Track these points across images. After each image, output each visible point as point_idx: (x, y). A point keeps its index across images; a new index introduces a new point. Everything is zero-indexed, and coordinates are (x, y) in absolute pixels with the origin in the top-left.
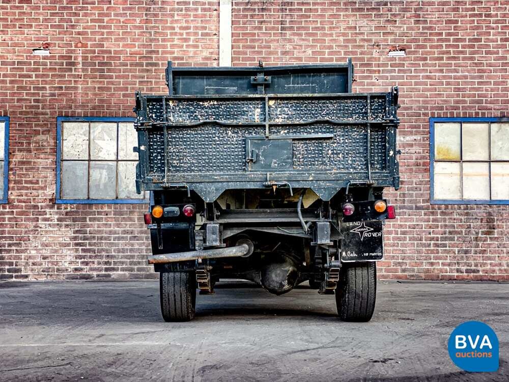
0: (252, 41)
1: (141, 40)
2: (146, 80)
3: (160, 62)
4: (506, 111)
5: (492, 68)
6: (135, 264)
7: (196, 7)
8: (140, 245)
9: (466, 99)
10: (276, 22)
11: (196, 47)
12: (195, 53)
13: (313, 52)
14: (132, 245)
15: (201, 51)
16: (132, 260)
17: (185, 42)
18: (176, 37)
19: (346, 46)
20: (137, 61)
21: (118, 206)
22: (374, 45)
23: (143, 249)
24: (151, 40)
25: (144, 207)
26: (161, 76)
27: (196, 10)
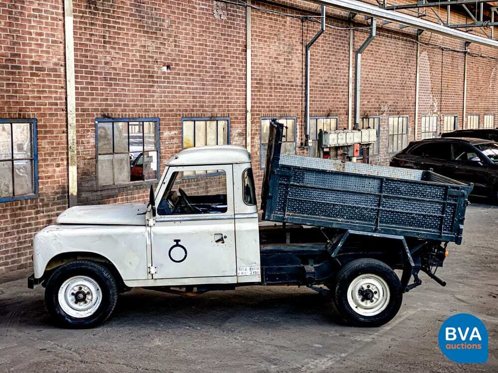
0: (86, 51)
1: (6, 43)
2: (11, 82)
3: (22, 65)
4: (213, 113)
5: (208, 83)
6: (9, 257)
7: (46, 15)
9: (197, 104)
10: (100, 36)
11: (48, 52)
12: (48, 58)
13: (123, 64)
14: (6, 241)
15: (52, 57)
16: (7, 255)
17: (41, 47)
18: (33, 42)
19: (141, 61)
20: (4, 64)
22: (155, 61)
23: (14, 243)
24: (15, 43)
25: (14, 204)
26: (23, 79)
27: (47, 18)
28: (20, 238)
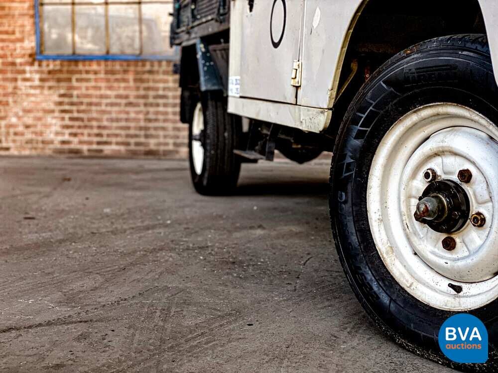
6: (132, 136)
8: (138, 113)
14: (127, 113)
16: (127, 132)
21: (109, 63)
23: (140, 119)
28: (148, 113)
